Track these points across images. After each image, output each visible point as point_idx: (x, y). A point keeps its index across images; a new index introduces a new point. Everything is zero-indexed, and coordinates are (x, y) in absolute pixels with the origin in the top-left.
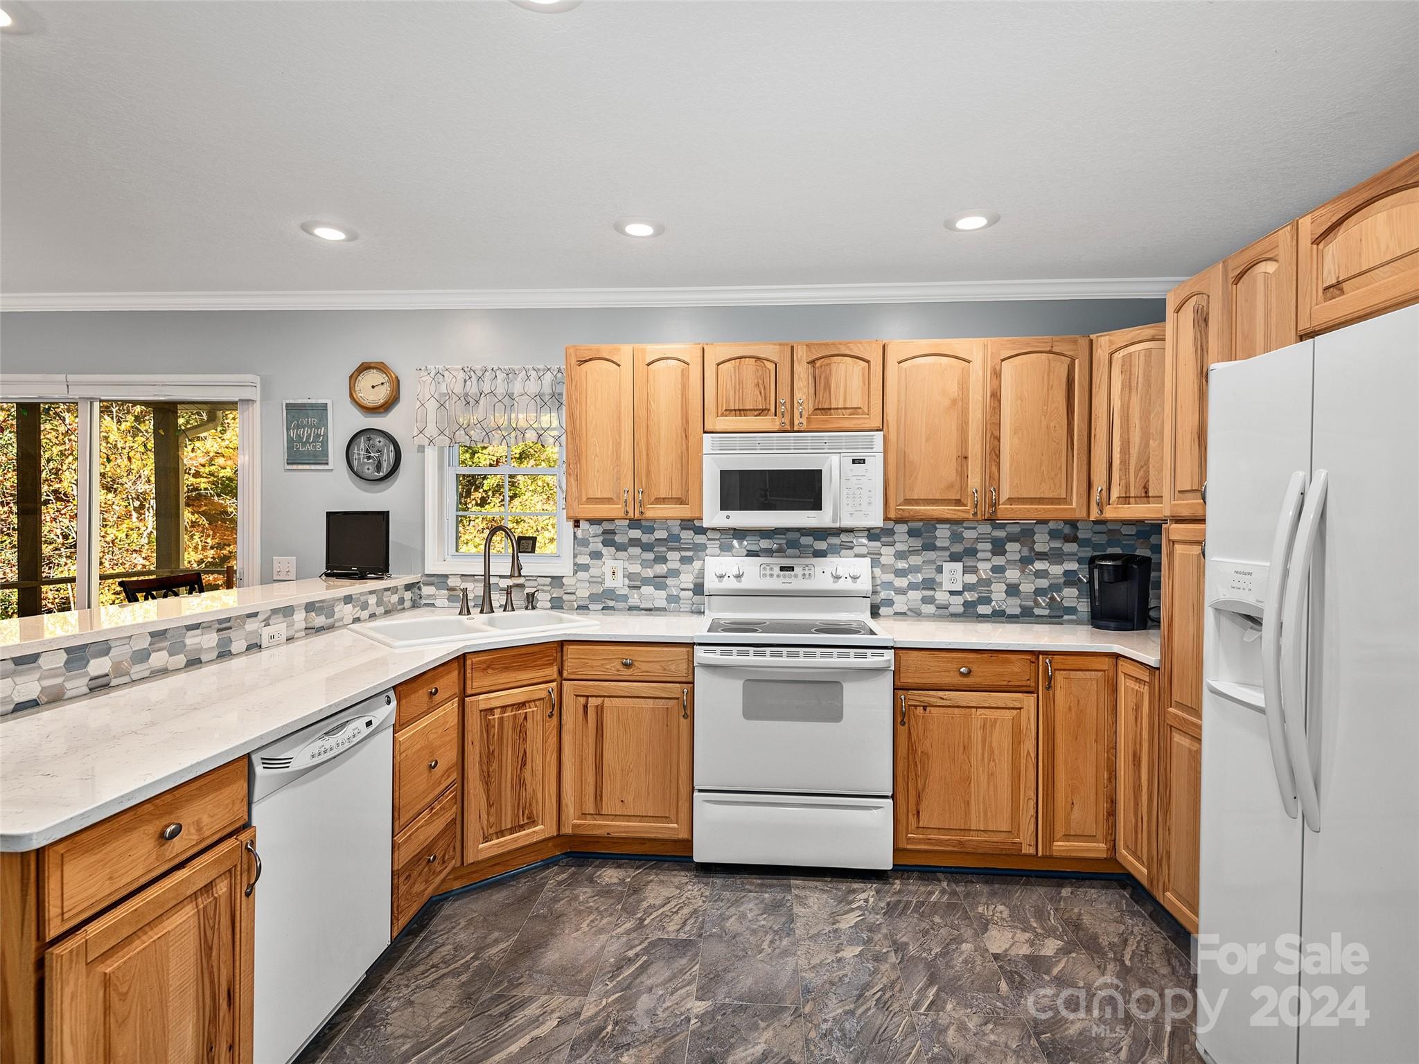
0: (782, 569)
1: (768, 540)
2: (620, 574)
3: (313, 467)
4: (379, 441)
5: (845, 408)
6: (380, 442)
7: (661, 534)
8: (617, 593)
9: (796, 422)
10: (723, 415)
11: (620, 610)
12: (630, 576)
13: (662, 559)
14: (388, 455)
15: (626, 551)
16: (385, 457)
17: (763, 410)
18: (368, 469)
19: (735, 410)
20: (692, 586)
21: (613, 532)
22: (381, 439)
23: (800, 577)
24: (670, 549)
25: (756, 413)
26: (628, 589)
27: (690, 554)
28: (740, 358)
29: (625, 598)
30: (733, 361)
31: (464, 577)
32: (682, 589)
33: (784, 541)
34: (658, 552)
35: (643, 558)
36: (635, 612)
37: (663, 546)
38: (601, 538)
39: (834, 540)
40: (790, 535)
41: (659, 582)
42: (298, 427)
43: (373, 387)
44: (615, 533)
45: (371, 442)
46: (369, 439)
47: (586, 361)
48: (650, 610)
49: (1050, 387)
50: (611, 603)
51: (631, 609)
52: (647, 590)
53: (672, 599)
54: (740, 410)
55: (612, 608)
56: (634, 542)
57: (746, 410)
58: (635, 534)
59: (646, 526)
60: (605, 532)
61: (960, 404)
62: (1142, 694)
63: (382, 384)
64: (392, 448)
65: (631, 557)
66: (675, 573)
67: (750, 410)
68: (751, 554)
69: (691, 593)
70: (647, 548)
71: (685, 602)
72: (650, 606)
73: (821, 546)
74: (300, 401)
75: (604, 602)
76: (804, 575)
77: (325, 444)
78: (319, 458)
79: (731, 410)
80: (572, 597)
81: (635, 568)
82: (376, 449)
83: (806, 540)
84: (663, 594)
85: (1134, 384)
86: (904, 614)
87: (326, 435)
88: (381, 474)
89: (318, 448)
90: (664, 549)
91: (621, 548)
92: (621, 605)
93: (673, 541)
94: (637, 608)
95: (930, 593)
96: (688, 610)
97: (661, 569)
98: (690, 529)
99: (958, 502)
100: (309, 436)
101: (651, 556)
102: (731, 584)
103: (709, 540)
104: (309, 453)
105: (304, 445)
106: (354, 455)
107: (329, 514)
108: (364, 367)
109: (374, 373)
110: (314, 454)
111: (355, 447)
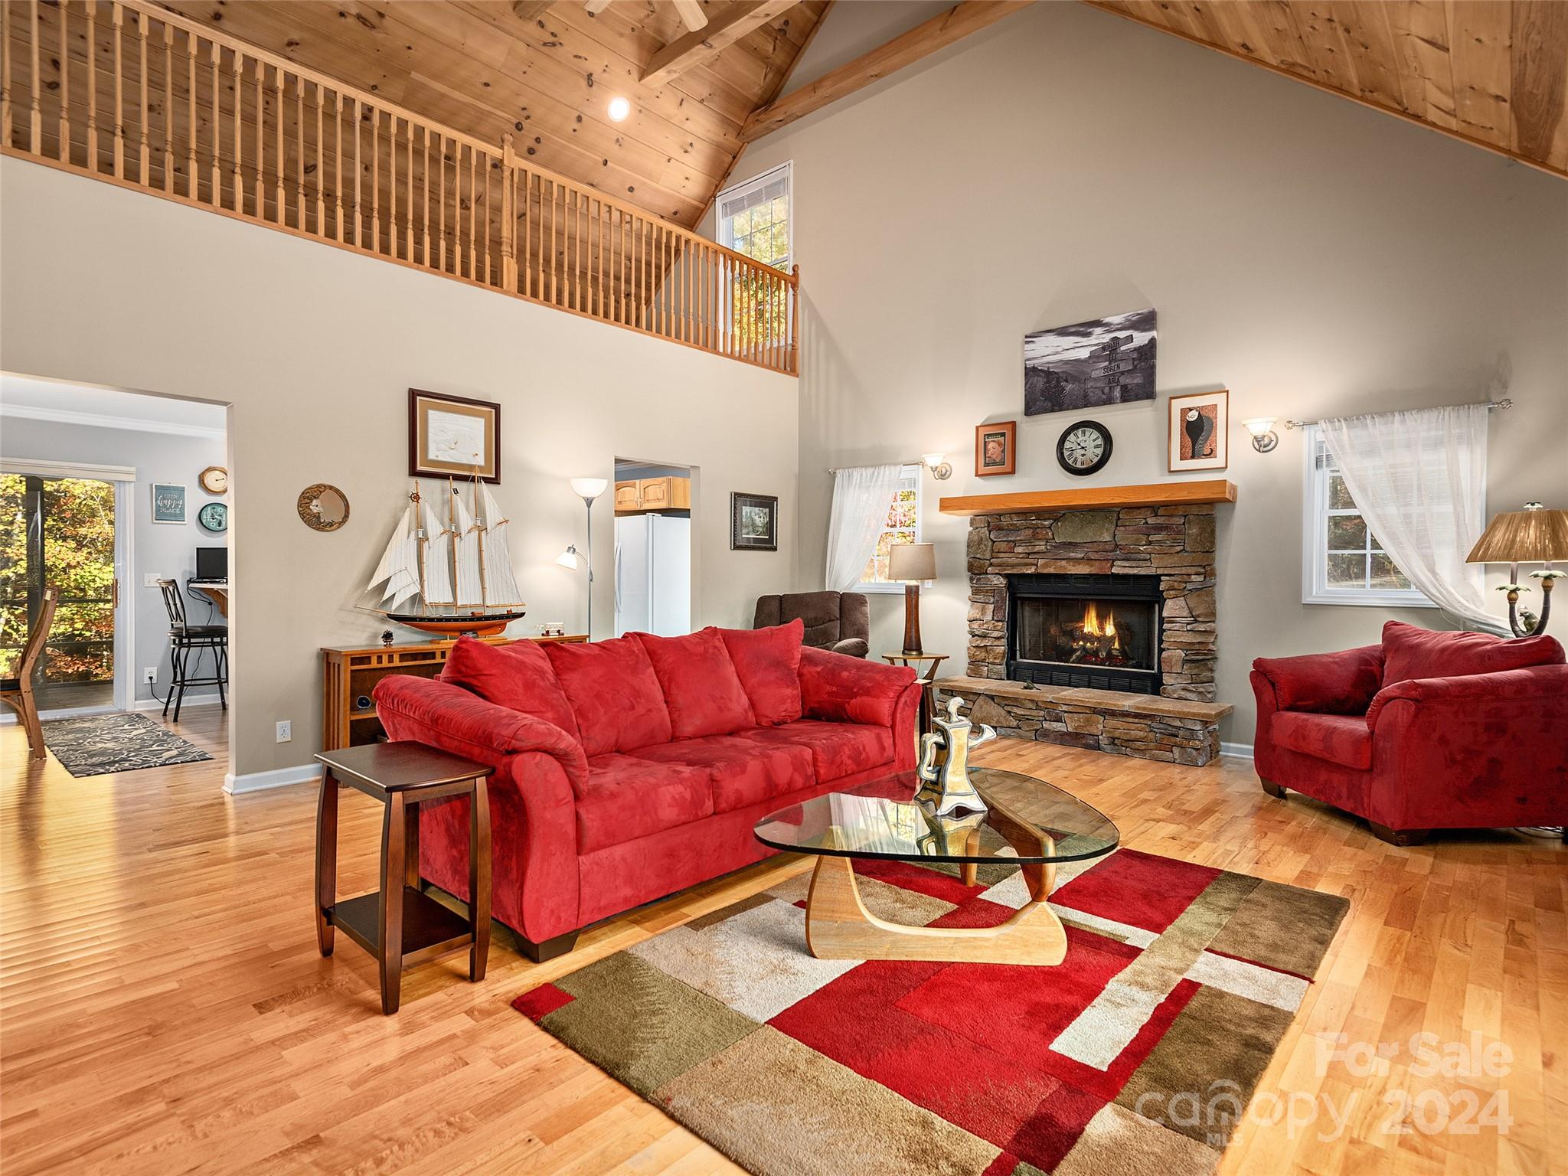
3: (174, 523)
6: (218, 510)
14: (226, 518)
16: (224, 518)
22: (221, 509)
42: (164, 499)
43: (216, 480)
45: (215, 510)
46: (213, 508)
63: (223, 479)
74: (165, 484)
77: (183, 509)
78: (179, 517)
82: (217, 514)
87: (183, 505)
88: (221, 527)
89: (178, 511)
100: (172, 504)
104: (171, 514)
105: (168, 509)
106: (204, 517)
107: (198, 549)
108: (209, 469)
109: (217, 472)
110: (175, 515)
111: (204, 513)
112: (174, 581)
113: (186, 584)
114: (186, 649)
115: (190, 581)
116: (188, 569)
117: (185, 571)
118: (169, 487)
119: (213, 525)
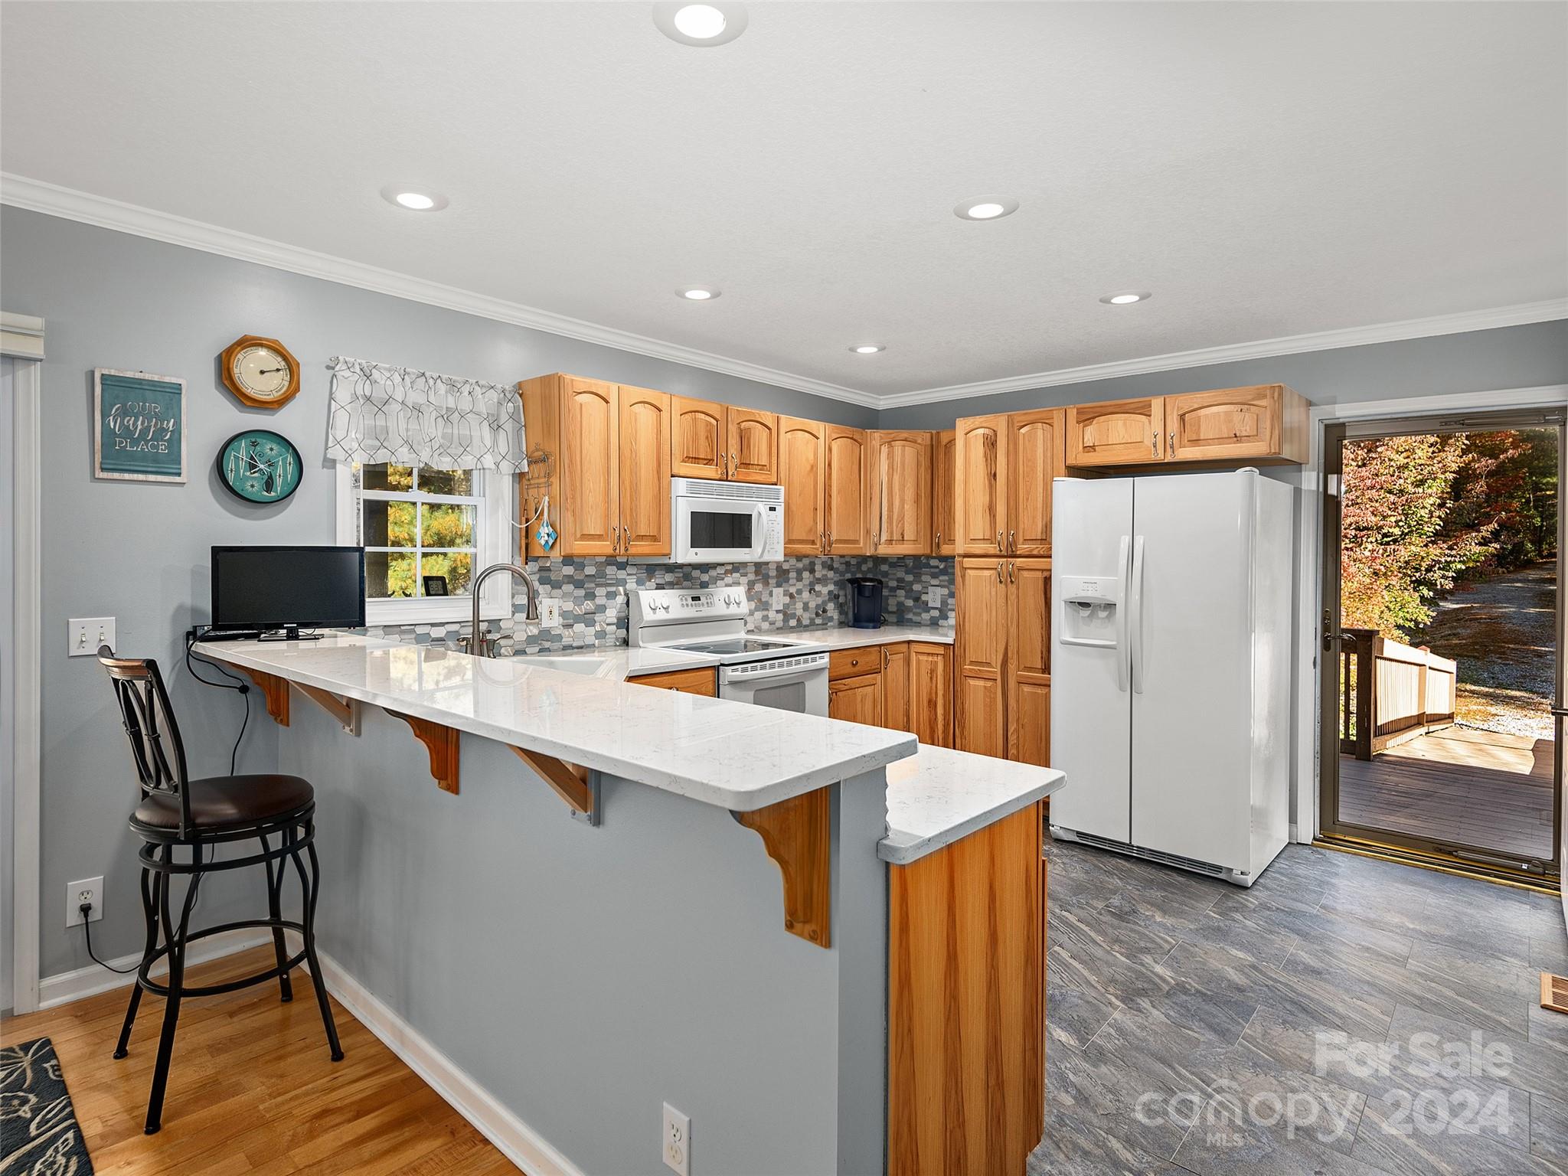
0: (694, 599)
1: (671, 574)
2: (556, 612)
3: (152, 478)
4: (269, 448)
5: (758, 465)
6: (271, 449)
7: (590, 570)
8: (553, 633)
9: (730, 473)
10: (683, 461)
11: (556, 651)
12: (564, 614)
13: (590, 596)
14: (285, 469)
15: (560, 588)
16: (280, 471)
17: (710, 460)
18: (252, 486)
19: (692, 458)
20: (615, 621)
21: (548, 569)
22: (274, 446)
23: (706, 605)
24: (598, 585)
25: (705, 462)
26: (562, 628)
27: (613, 589)
28: (695, 412)
29: (560, 637)
30: (690, 414)
31: (386, 629)
32: (608, 624)
33: (681, 575)
34: (588, 588)
35: (575, 595)
36: (569, 651)
37: (592, 582)
38: (538, 576)
39: (713, 573)
40: (686, 569)
41: (588, 619)
42: (124, 412)
43: (262, 372)
44: (550, 570)
45: (258, 448)
46: (254, 444)
47: (580, 393)
48: (581, 647)
49: (853, 463)
50: (547, 645)
51: (565, 648)
52: (579, 627)
53: (601, 635)
54: (695, 458)
55: (548, 650)
56: (570, 579)
57: (698, 458)
58: (569, 570)
59: (577, 562)
60: (542, 569)
61: (813, 468)
62: (936, 662)
63: (278, 370)
64: (290, 459)
65: (565, 595)
66: (602, 609)
67: (702, 459)
68: (660, 587)
69: (614, 627)
70: (579, 585)
71: (610, 636)
72: (581, 643)
73: (705, 578)
74: (129, 374)
75: (540, 644)
76: (707, 603)
77: (175, 442)
78: (167, 462)
79: (689, 458)
80: (509, 642)
81: (569, 606)
82: (264, 459)
83: (696, 573)
84: (591, 630)
85: (895, 467)
86: (753, 631)
87: (177, 432)
88: (273, 494)
89: (162, 448)
90: (593, 585)
91: (556, 585)
92: (556, 645)
93: (599, 578)
94: (571, 647)
95: (765, 613)
96: (612, 644)
97: (589, 605)
98: (614, 565)
99: (813, 542)
100: (147, 429)
101: (582, 592)
102: (662, 615)
103: (628, 575)
104: (144, 457)
105: (135, 442)
106: (230, 465)
107: (216, 551)
108: (247, 343)
109: (263, 353)
110: (156, 459)
111: (231, 454)
112: (151, 665)
113: (182, 642)
114: (188, 878)
115: (193, 635)
116: (188, 601)
117: (180, 608)
118: (140, 381)
119: (253, 486)
